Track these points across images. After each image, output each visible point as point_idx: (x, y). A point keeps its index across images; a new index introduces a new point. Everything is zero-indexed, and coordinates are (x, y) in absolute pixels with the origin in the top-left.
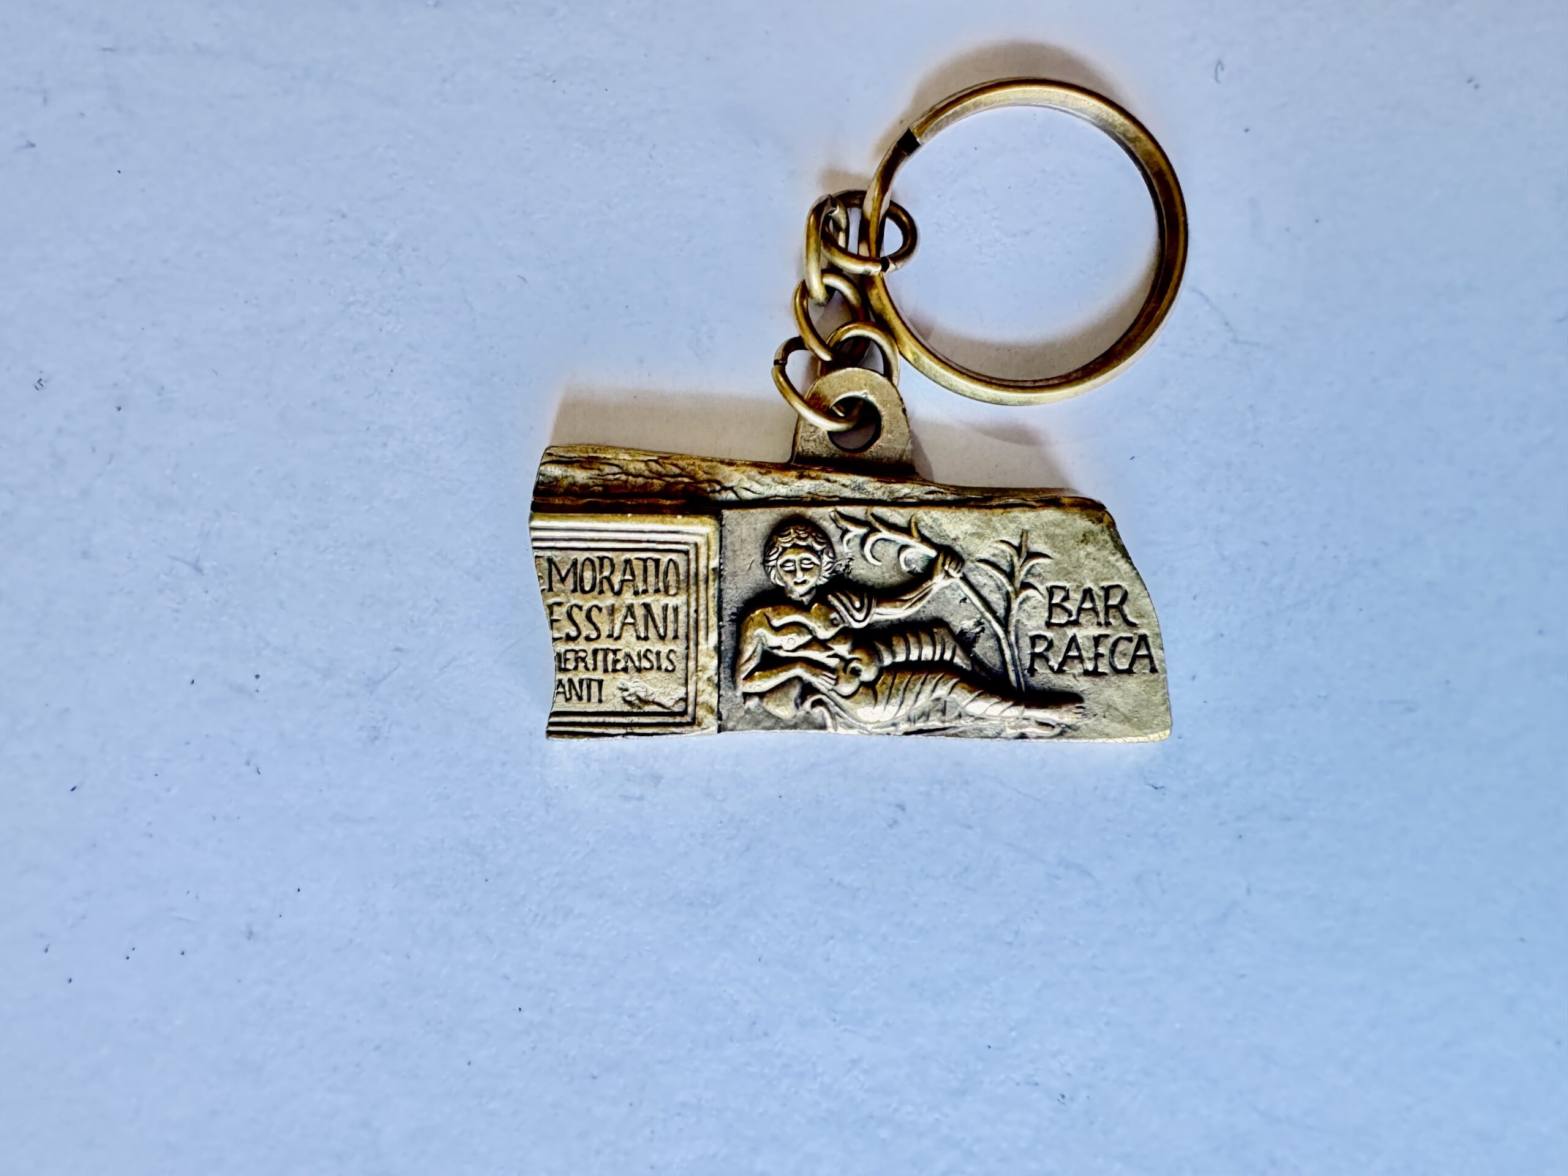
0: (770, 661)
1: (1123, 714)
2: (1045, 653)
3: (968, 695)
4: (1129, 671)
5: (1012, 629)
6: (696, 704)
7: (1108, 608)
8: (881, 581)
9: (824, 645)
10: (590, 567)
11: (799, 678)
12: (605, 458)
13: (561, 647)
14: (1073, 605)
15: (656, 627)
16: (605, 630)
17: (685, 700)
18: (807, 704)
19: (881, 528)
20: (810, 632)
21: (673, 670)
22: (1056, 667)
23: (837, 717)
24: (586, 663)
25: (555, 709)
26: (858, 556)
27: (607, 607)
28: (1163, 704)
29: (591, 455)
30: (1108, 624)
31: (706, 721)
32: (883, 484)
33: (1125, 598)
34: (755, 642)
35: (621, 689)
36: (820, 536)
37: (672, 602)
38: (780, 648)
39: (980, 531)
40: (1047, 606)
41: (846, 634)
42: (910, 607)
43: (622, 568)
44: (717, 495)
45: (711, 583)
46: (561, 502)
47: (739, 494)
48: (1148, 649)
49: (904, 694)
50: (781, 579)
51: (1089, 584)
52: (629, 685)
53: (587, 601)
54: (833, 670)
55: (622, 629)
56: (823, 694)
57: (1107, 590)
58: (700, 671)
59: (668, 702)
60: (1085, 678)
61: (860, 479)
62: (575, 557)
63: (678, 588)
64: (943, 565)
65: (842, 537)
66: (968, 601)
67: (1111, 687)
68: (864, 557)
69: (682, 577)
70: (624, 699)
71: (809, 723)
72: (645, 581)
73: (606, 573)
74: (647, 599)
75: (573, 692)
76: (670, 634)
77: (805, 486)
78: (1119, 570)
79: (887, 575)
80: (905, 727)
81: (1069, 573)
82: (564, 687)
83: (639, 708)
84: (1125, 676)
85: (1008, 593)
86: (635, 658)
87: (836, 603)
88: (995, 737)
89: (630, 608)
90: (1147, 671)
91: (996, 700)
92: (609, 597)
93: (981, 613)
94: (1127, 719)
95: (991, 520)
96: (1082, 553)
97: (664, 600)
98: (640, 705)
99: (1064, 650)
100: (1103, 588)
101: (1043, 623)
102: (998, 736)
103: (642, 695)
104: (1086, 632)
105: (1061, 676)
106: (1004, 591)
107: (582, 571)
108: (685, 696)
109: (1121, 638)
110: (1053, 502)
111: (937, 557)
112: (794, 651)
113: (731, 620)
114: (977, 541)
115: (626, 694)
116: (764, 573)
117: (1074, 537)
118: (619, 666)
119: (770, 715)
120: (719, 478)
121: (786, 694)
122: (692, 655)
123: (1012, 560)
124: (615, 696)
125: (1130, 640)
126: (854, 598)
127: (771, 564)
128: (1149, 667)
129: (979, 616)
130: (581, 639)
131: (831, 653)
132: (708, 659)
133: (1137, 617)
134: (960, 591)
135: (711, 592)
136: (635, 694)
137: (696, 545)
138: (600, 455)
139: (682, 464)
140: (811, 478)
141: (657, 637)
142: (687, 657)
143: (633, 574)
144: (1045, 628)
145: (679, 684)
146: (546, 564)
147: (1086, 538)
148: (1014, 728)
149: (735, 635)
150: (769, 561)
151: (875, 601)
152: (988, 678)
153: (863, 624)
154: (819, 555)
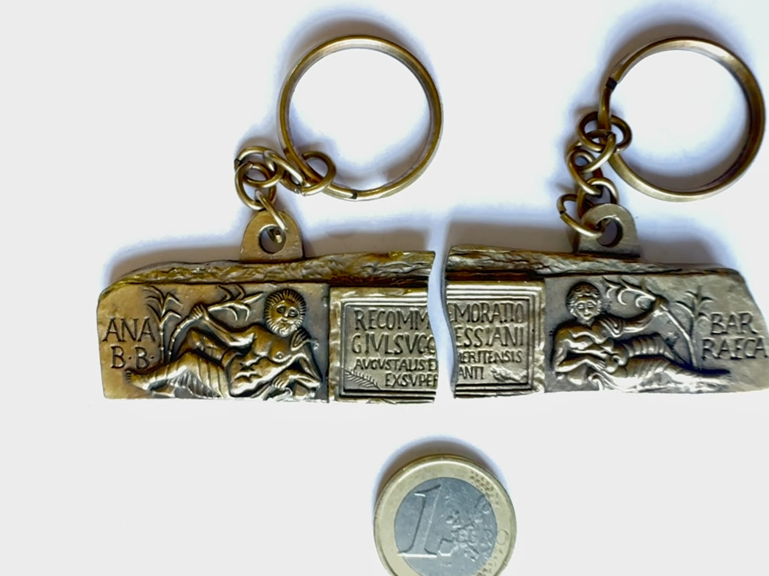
0: (571, 357)
1: (751, 379)
2: (710, 349)
3: (674, 371)
4: (753, 357)
5: (694, 336)
6: (533, 379)
7: (742, 325)
8: (626, 313)
9: (598, 346)
10: (477, 309)
11: (585, 364)
12: (482, 252)
13: (462, 351)
14: (724, 323)
15: (512, 340)
16: (484, 341)
17: (527, 377)
18: (590, 378)
19: (627, 286)
20: (592, 340)
21: (520, 362)
22: (716, 355)
23: (605, 384)
24: (474, 359)
25: (459, 383)
26: (615, 300)
27: (486, 329)
29: (474, 250)
30: (742, 333)
31: (538, 387)
32: (626, 263)
34: (564, 346)
35: (492, 372)
36: (596, 290)
37: (519, 326)
38: (577, 349)
39: (677, 286)
40: (711, 325)
41: (610, 341)
42: (643, 326)
43: (493, 309)
44: (540, 270)
45: (542, 316)
46: (461, 275)
47: (552, 269)
48: (763, 345)
49: (641, 371)
50: (577, 313)
51: (733, 313)
52: (497, 369)
53: (475, 326)
54: (604, 360)
55: (493, 340)
56: (599, 372)
57: (742, 315)
58: (535, 361)
59: (517, 377)
60: (732, 361)
61: (614, 261)
62: (468, 303)
63: (523, 319)
64: (660, 304)
65: (606, 291)
66: (671, 322)
67: (744, 365)
68: (618, 301)
69: (525, 313)
70: (494, 377)
71: (589, 387)
72: (506, 315)
73: (485, 312)
74: (507, 325)
75: (468, 374)
76: (519, 343)
77: (586, 265)
78: (747, 304)
79: (629, 310)
81: (723, 307)
82: (463, 371)
83: (502, 381)
84: (752, 359)
85: (691, 318)
86: (500, 356)
87: (605, 325)
89: (498, 330)
90: (763, 357)
91: (688, 374)
92: (487, 325)
93: (678, 329)
94: (751, 382)
95: (682, 281)
96: (729, 297)
97: (516, 325)
99: (720, 346)
100: (739, 314)
101: (709, 333)
103: (504, 374)
104: (730, 338)
105: (719, 360)
106: (689, 317)
107: (473, 310)
108: (526, 375)
109: (750, 340)
110: (714, 272)
111: (655, 301)
112: (584, 350)
113: (550, 335)
114: (675, 291)
115: (495, 374)
116: (566, 310)
117: (725, 288)
118: (492, 360)
119: (570, 383)
120: (542, 261)
121: (580, 373)
122: (531, 353)
123: (693, 301)
124: (489, 375)
125: (753, 341)
126: (614, 322)
128: (764, 355)
129: (676, 330)
130: (472, 347)
131: (603, 351)
132: (539, 356)
133: (757, 329)
135: (542, 320)
136: (500, 374)
137: (533, 296)
138: (480, 251)
139: (523, 255)
140: (589, 261)
141: (512, 344)
142: (528, 355)
143: (499, 312)
144: (710, 335)
145: (524, 369)
146: (453, 308)
147: (731, 289)
148: (696, 387)
149: (552, 342)
150: (570, 304)
151: (624, 323)
152: (683, 363)
153: (619, 336)
154: (595, 300)
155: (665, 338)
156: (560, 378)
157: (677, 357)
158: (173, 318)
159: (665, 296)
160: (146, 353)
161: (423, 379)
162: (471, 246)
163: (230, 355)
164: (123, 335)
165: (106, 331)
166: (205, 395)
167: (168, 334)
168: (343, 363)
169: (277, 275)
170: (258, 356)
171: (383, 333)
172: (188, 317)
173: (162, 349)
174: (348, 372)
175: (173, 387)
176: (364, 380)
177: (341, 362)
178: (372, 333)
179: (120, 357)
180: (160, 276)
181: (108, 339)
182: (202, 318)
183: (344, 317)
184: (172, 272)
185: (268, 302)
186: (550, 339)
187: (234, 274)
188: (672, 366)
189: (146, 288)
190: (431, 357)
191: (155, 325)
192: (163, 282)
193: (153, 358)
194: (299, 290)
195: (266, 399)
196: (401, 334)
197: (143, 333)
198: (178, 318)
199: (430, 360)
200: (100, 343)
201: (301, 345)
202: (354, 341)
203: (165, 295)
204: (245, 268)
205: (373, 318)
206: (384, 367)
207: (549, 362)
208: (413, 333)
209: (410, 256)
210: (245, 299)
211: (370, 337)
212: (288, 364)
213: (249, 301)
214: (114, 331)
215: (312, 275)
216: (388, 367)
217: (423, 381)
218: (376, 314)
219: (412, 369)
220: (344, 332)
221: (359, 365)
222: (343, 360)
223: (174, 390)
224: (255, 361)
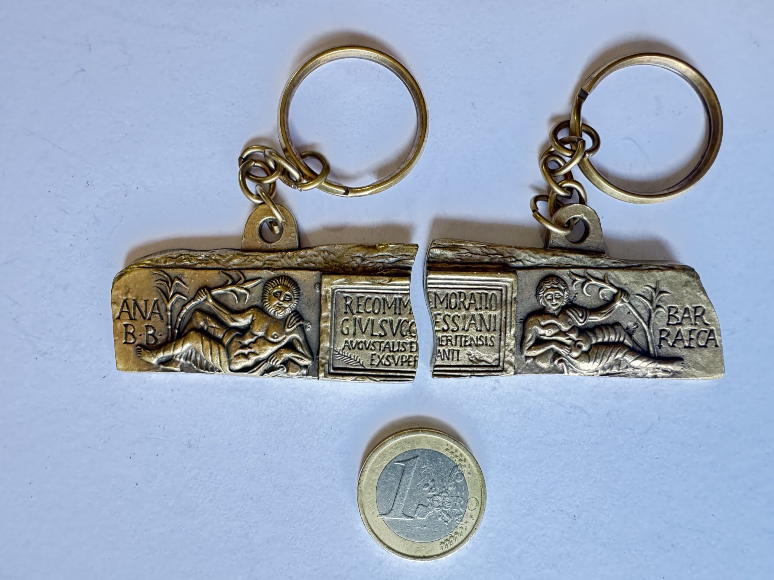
0: (539, 342)
1: (702, 366)
2: (666, 338)
3: (633, 358)
4: (705, 346)
5: (651, 326)
6: (504, 362)
7: (696, 317)
8: (590, 304)
9: (565, 334)
10: (455, 297)
11: (552, 349)
12: (460, 246)
13: (440, 335)
14: (679, 315)
15: (485, 325)
16: (461, 326)
17: (499, 359)
18: (556, 362)
19: (592, 280)
20: (559, 327)
21: (493, 346)
22: (671, 344)
23: (569, 368)
24: (452, 342)
25: (436, 364)
26: (580, 292)
27: (462, 316)
28: (720, 362)
29: (454, 244)
30: (696, 324)
31: (509, 369)
32: (591, 259)
33: (703, 313)
34: (533, 332)
35: (467, 354)
36: (563, 282)
37: (493, 313)
38: (544, 335)
39: (637, 280)
40: (667, 316)
41: (574, 328)
42: (605, 316)
43: (470, 297)
44: (514, 264)
45: (513, 304)
46: (441, 266)
47: (524, 262)
48: (714, 335)
49: (603, 356)
50: (545, 303)
51: (688, 306)
52: (472, 352)
53: (452, 312)
54: (569, 346)
55: (469, 326)
56: (564, 357)
57: (696, 308)
58: (507, 346)
59: (489, 360)
60: (686, 349)
61: (581, 256)
62: (447, 292)
63: (496, 307)
64: (621, 296)
65: (573, 283)
66: (631, 313)
67: (696, 354)
68: (583, 293)
69: (498, 302)
70: (469, 359)
71: (555, 370)
72: (481, 303)
73: (462, 300)
74: (482, 312)
75: (445, 356)
76: (492, 329)
77: (554, 259)
78: (701, 298)
79: (593, 301)
80: (601, 372)
81: (678, 300)
82: (441, 353)
83: (477, 363)
84: (704, 348)
85: (650, 310)
86: (475, 340)
87: (571, 314)
88: (643, 377)
89: (473, 316)
90: (714, 346)
91: (645, 360)
92: (463, 311)
93: (638, 319)
94: (703, 369)
95: (642, 276)
96: (684, 291)
97: (489, 313)
98: (477, 362)
99: (675, 336)
100: (693, 307)
101: (665, 324)
102: (644, 376)
103: (477, 357)
104: (685, 329)
105: (673, 349)
106: (648, 309)
107: (451, 299)
108: (498, 358)
109: (702, 331)
110: (671, 268)
111: (617, 293)
112: (551, 337)
113: (520, 322)
114: (635, 285)
115: (470, 356)
116: (536, 300)
117: (681, 283)
118: (467, 344)
119: (538, 366)
120: (515, 255)
121: (547, 357)
122: (503, 338)
123: (652, 294)
124: (465, 358)
125: (706, 332)
126: (579, 312)
127: (541, 295)
128: (715, 344)
129: (636, 320)
130: (450, 332)
131: (568, 338)
132: (510, 341)
133: (709, 321)
134: (627, 309)
135: (513, 309)
136: (474, 357)
137: (506, 287)
138: (458, 244)
139: (498, 249)
140: (558, 256)
141: (486, 330)
142: (500, 340)
143: (475, 301)
144: (666, 326)
145: (496, 352)
146: (433, 296)
147: (687, 284)
148: (652, 373)
149: (522, 329)
150: (539, 295)
151: (588, 314)
152: (641, 350)
153: (583, 324)
154: (563, 291)
155: (625, 327)
156: (529, 361)
157: (635, 345)
158: (179, 300)
159: (626, 289)
161: (404, 360)
162: (451, 240)
163: (230, 334)
164: (135, 314)
165: (119, 310)
166: (207, 369)
167: (175, 314)
168: (332, 344)
169: (275, 263)
170: (256, 335)
171: (369, 317)
172: (193, 299)
173: (170, 327)
174: (336, 352)
175: (179, 362)
176: (352, 359)
177: (330, 342)
178: (359, 317)
179: (132, 334)
180: (169, 262)
181: (121, 317)
182: (206, 300)
183: (334, 302)
184: (180, 258)
185: (266, 287)
186: (520, 326)
187: (236, 261)
188: (631, 353)
189: (155, 272)
190: (412, 340)
191: (163, 305)
192: (171, 267)
193: (161, 335)
195: (262, 375)
196: (385, 319)
197: (152, 313)
198: (184, 300)
199: (411, 343)
200: (114, 321)
201: (295, 326)
202: (342, 324)
203: (173, 279)
204: (245, 256)
205: (360, 303)
206: (370, 348)
207: (519, 346)
208: (396, 318)
209: (395, 248)
210: (245, 284)
211: (357, 320)
212: (283, 344)
213: (249, 285)
214: (127, 310)
215: (306, 263)
216: (373, 348)
217: (405, 362)
218: (363, 300)
219: (395, 350)
220: (334, 316)
221: (347, 346)
222: (332, 341)
223: (179, 365)
224: (253, 340)
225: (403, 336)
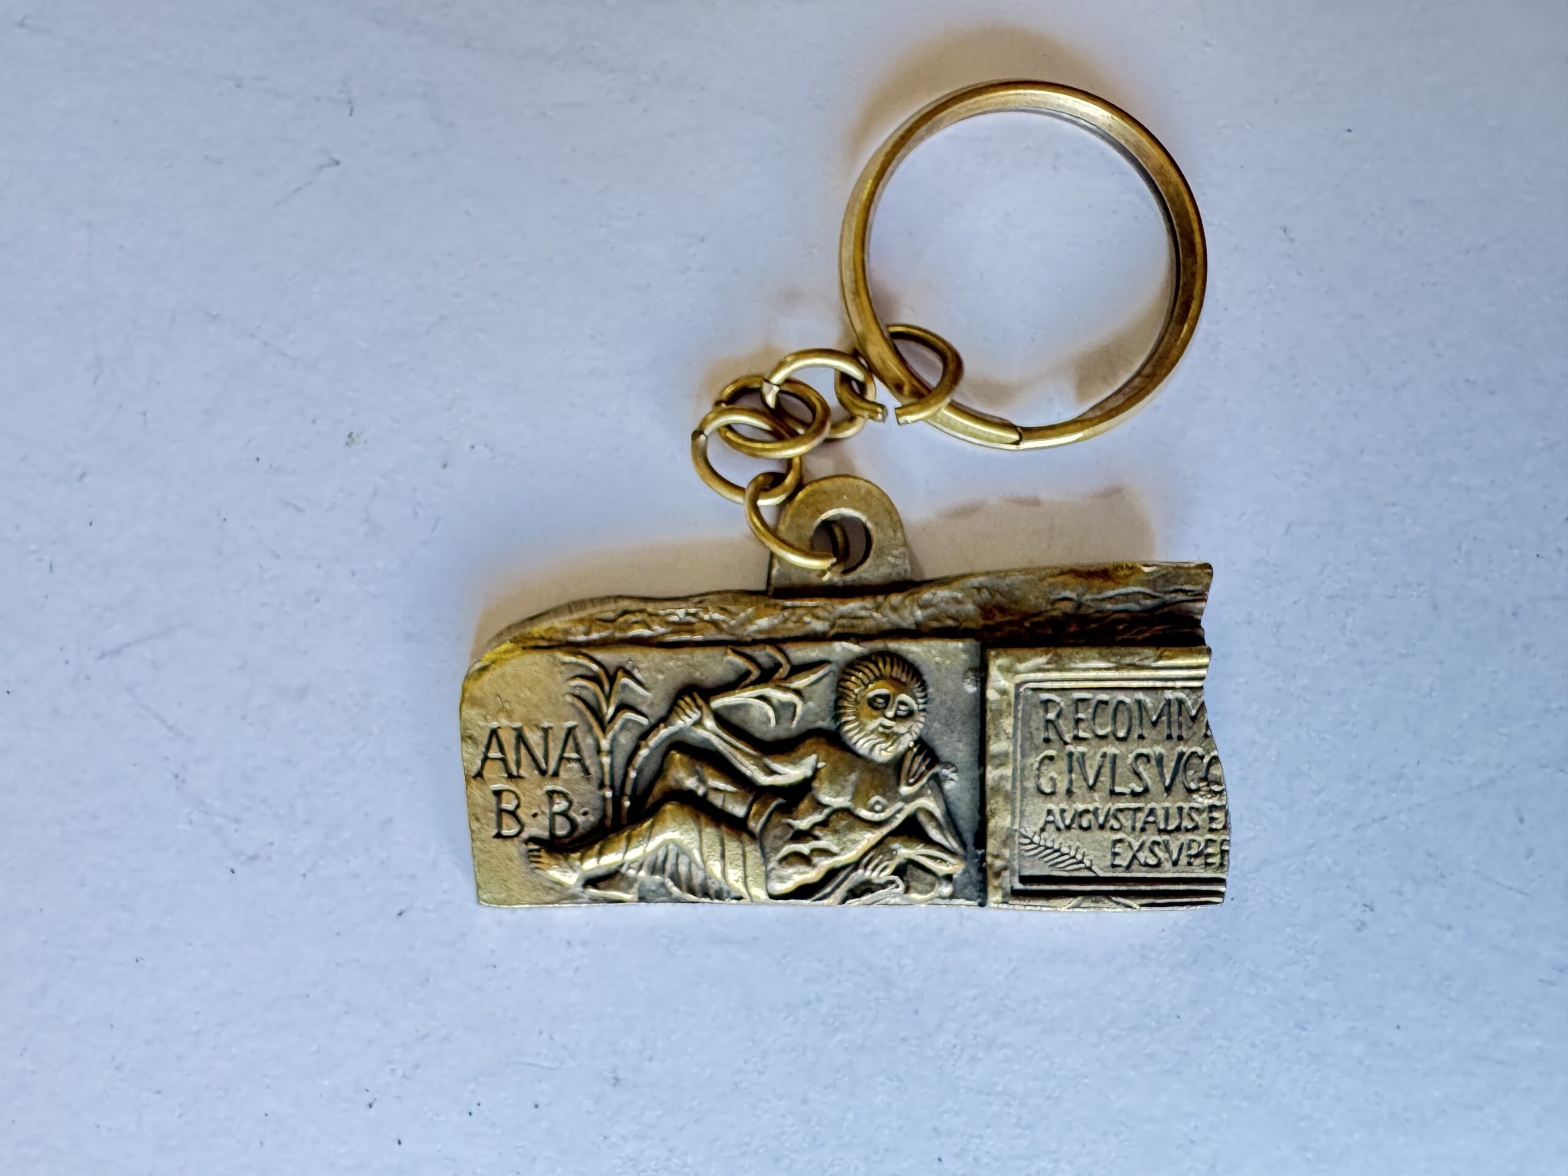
158: (630, 725)
160: (571, 803)
161: (1193, 852)
163: (765, 805)
164: (518, 764)
165: (481, 756)
166: (706, 894)
167: (621, 760)
168: (1017, 820)
169: (859, 622)
170: (826, 806)
171: (1105, 749)
172: (665, 720)
173: (609, 794)
174: (1026, 837)
175: (635, 880)
176: (1063, 855)
177: (1013, 814)
178: (1081, 748)
179: (513, 814)
180: (598, 631)
181: (485, 773)
182: (699, 723)
183: (1020, 715)
184: (621, 620)
185: (842, 684)
187: (763, 623)
189: (568, 659)
190: (1215, 801)
191: (590, 741)
192: (603, 644)
193: (585, 814)
194: (910, 657)
195: (843, 901)
196: (1145, 751)
197: (561, 758)
198: (640, 724)
199: (1212, 808)
200: (468, 781)
201: (924, 780)
202: (1038, 769)
203: (611, 672)
204: (785, 608)
205: (1081, 715)
206: (1108, 825)
208: (1173, 749)
209: (1156, 575)
210: (793, 678)
211: (1074, 758)
212: (896, 823)
213: (800, 683)
214: (499, 755)
215: (937, 619)
216: (1117, 826)
217: (1197, 856)
218: (1089, 707)
219: (1170, 828)
220: (1019, 750)
221: (1052, 822)
222: (1018, 810)
223: (636, 886)
224: (818, 817)
225: (1190, 791)
